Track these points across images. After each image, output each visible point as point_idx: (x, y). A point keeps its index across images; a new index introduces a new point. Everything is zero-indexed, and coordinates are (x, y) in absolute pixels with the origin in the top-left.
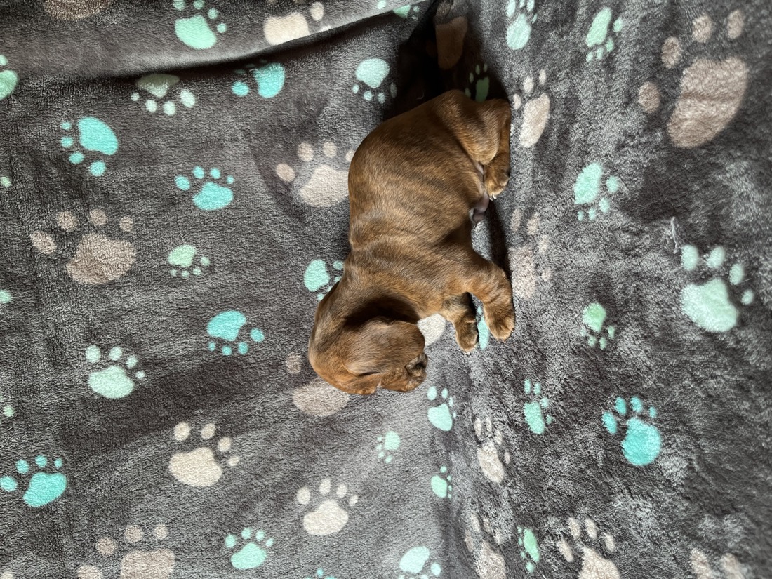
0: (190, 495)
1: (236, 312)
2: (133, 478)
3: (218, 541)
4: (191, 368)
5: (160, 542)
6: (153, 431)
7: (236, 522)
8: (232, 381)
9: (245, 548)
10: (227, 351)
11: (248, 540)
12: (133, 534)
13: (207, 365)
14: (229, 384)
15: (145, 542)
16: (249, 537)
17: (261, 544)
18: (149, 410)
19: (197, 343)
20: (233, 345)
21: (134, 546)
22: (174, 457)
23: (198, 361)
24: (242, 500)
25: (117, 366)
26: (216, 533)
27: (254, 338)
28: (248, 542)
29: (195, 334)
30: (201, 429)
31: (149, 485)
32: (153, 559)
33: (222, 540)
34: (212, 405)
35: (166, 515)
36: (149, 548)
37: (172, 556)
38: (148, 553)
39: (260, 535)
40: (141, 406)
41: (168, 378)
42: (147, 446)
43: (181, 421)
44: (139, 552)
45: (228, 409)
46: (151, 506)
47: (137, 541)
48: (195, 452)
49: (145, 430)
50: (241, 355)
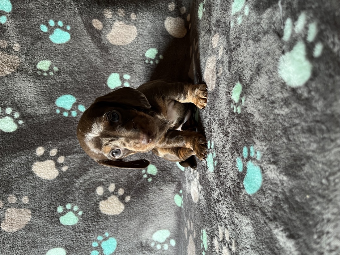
0: (41, 183)
1: (71, 95)
2: (14, 171)
3: (54, 208)
4: (47, 121)
5: (25, 205)
6: (25, 149)
7: (64, 199)
8: (68, 129)
9: (67, 214)
10: (66, 114)
11: (69, 210)
12: (12, 199)
13: (55, 120)
14: (66, 131)
15: (17, 204)
16: (70, 208)
17: (76, 213)
18: (25, 139)
19: (50, 109)
20: (69, 112)
21: (12, 205)
22: (35, 163)
23: (50, 118)
24: (68, 189)
25: (9, 117)
26: (53, 204)
27: (80, 109)
28: (69, 211)
29: (49, 105)
30: (50, 151)
31: (22, 176)
32: (21, 213)
33: (56, 208)
34: (56, 139)
35: (29, 191)
36: (20, 207)
37: (30, 212)
38: (18, 209)
39: (76, 208)
40: (20, 137)
41: (35, 125)
42: (22, 157)
43: (40, 146)
44: (14, 208)
45: (65, 142)
46: (21, 186)
47: (13, 202)
48: (46, 162)
49: (22, 148)
50: (73, 117)
